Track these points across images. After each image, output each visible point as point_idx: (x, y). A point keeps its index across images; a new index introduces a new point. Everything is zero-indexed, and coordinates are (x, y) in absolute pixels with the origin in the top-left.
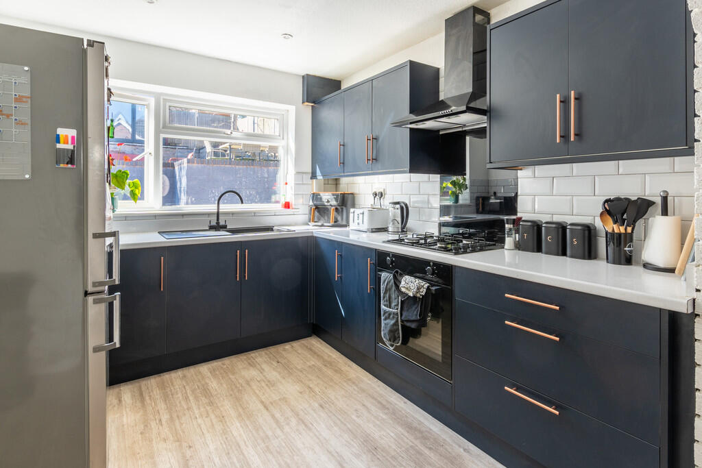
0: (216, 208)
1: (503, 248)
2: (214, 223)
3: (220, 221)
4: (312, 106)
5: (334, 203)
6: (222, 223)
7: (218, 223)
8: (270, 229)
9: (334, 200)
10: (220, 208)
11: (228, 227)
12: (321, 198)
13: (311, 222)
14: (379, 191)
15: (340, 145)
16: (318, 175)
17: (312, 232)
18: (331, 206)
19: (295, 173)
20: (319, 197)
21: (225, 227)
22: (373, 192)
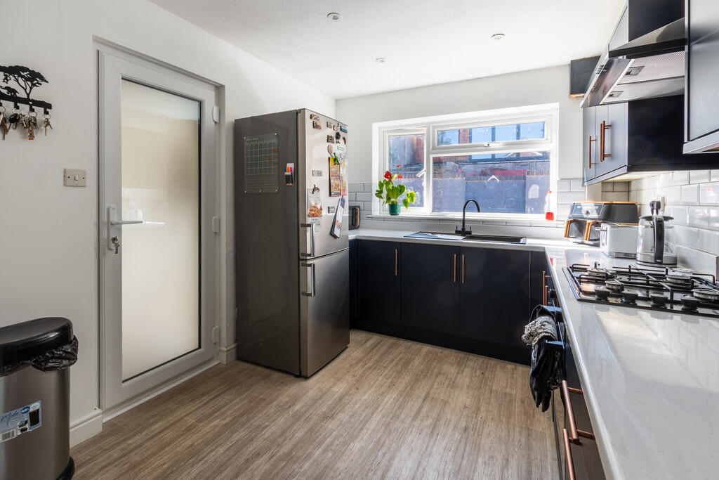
0: (462, 215)
2: (460, 229)
3: (466, 227)
5: (595, 215)
6: (467, 229)
7: (463, 229)
8: (517, 240)
9: (595, 211)
10: (466, 215)
11: (472, 234)
12: (581, 209)
13: (568, 237)
14: (658, 200)
15: (590, 141)
16: (585, 180)
17: (544, 248)
18: (591, 219)
19: (558, 179)
20: (579, 207)
21: (470, 233)
22: (650, 201)
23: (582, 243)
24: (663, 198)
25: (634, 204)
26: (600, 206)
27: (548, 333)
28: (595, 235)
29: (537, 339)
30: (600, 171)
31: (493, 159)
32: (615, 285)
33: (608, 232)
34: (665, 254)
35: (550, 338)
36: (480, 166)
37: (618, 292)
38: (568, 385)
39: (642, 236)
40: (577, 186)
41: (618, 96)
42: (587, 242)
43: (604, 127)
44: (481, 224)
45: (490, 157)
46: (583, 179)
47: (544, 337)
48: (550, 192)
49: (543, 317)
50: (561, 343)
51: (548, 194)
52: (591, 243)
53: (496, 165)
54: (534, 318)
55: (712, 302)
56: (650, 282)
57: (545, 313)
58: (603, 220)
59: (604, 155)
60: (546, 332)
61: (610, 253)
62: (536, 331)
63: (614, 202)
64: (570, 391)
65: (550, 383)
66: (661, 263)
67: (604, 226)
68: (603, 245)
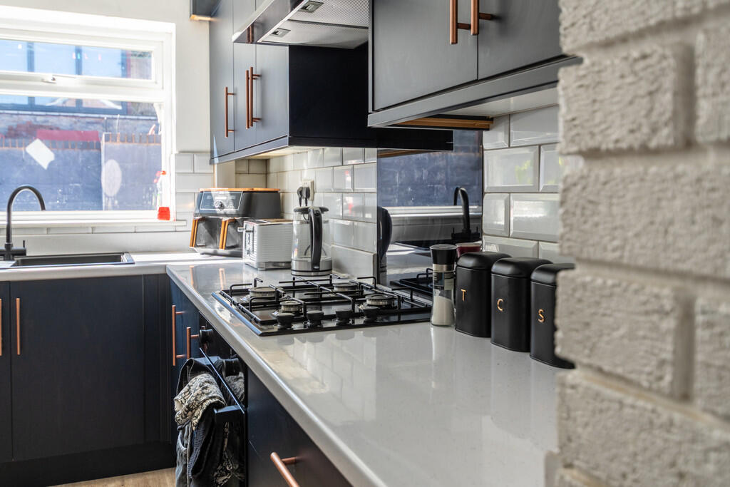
0: (6, 218)
1: (428, 320)
3: (13, 242)
4: (210, 22)
5: (231, 209)
6: (17, 246)
7: (8, 246)
8: (115, 258)
9: (231, 203)
10: (13, 218)
11: (28, 255)
12: (212, 200)
13: (196, 246)
14: (307, 186)
15: (227, 94)
16: (216, 155)
17: (165, 267)
18: (226, 215)
19: (177, 152)
20: (208, 197)
21: (23, 253)
22: (298, 188)
23: (215, 254)
24: (313, 183)
25: (277, 192)
26: (238, 195)
27: (214, 397)
28: (233, 240)
29: (199, 412)
30: (241, 143)
31: (32, 106)
32: (292, 306)
33: (256, 234)
34: (323, 258)
35: (218, 405)
36: (6, 118)
37: (299, 315)
38: (281, 457)
39: (297, 237)
40: (202, 163)
41: (282, 36)
42: (221, 251)
43: (252, 77)
44: (44, 235)
45: (25, 102)
46: (212, 152)
47: (212, 406)
48: (164, 173)
49: (199, 377)
50: (238, 407)
51: (162, 177)
52: (227, 252)
53: (39, 119)
54: (184, 381)
55: (384, 309)
56: (324, 296)
57: (199, 369)
58: (243, 216)
59: (252, 118)
60: (211, 398)
61: (259, 263)
62: (196, 400)
63: (255, 189)
64: (286, 464)
65: (217, 476)
66: (318, 271)
67: (249, 225)
68: (249, 252)
